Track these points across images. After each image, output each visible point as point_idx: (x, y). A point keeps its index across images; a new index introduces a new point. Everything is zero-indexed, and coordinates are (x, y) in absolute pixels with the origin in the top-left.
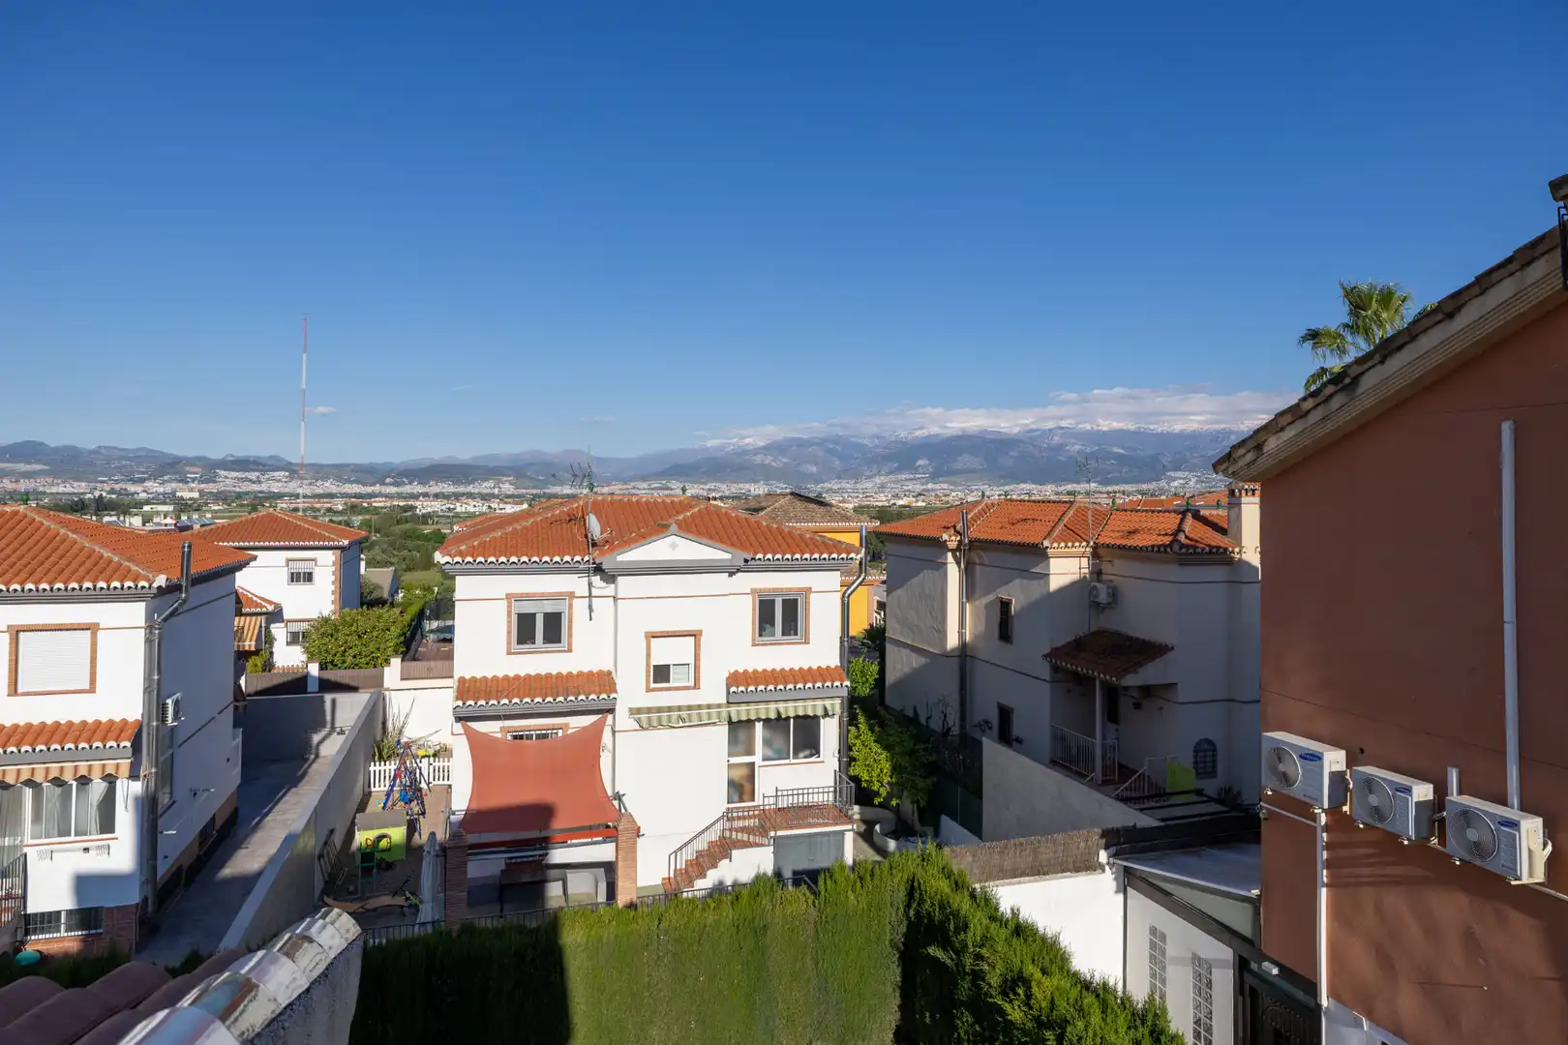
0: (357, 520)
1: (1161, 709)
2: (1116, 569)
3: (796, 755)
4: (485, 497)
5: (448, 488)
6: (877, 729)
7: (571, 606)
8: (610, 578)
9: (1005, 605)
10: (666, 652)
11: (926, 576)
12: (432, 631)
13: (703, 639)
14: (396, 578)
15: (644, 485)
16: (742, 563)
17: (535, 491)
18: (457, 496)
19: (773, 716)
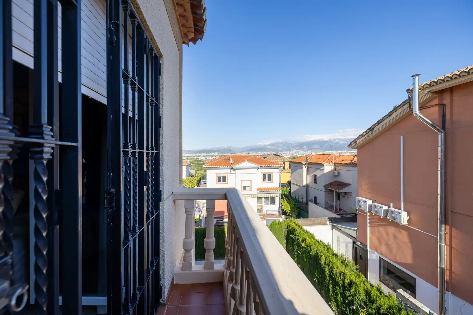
0: (188, 161)
1: (348, 197)
2: (339, 168)
3: (271, 204)
4: (212, 156)
5: (205, 154)
6: (287, 200)
7: (227, 175)
8: (234, 170)
9: (315, 176)
10: (245, 184)
11: (299, 170)
12: (203, 182)
13: (252, 182)
14: (196, 172)
15: (244, 153)
16: (259, 167)
17: (222, 155)
18: (207, 156)
19: (266, 197)
